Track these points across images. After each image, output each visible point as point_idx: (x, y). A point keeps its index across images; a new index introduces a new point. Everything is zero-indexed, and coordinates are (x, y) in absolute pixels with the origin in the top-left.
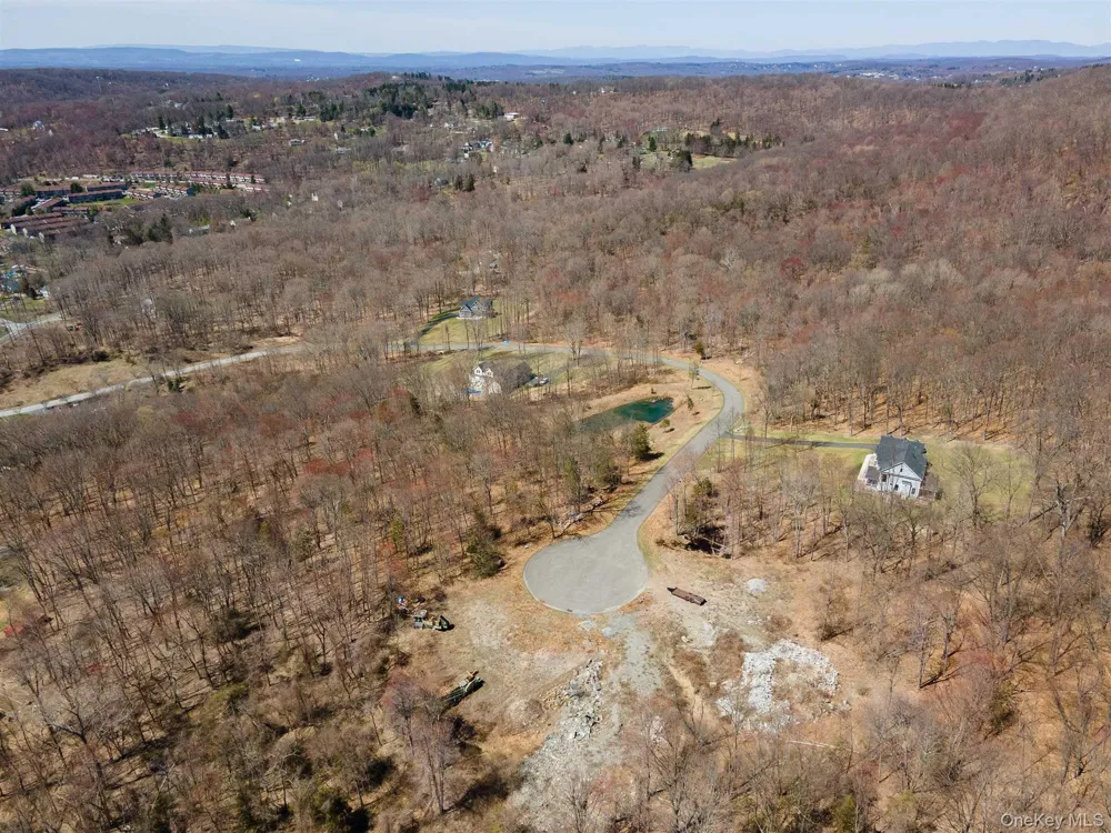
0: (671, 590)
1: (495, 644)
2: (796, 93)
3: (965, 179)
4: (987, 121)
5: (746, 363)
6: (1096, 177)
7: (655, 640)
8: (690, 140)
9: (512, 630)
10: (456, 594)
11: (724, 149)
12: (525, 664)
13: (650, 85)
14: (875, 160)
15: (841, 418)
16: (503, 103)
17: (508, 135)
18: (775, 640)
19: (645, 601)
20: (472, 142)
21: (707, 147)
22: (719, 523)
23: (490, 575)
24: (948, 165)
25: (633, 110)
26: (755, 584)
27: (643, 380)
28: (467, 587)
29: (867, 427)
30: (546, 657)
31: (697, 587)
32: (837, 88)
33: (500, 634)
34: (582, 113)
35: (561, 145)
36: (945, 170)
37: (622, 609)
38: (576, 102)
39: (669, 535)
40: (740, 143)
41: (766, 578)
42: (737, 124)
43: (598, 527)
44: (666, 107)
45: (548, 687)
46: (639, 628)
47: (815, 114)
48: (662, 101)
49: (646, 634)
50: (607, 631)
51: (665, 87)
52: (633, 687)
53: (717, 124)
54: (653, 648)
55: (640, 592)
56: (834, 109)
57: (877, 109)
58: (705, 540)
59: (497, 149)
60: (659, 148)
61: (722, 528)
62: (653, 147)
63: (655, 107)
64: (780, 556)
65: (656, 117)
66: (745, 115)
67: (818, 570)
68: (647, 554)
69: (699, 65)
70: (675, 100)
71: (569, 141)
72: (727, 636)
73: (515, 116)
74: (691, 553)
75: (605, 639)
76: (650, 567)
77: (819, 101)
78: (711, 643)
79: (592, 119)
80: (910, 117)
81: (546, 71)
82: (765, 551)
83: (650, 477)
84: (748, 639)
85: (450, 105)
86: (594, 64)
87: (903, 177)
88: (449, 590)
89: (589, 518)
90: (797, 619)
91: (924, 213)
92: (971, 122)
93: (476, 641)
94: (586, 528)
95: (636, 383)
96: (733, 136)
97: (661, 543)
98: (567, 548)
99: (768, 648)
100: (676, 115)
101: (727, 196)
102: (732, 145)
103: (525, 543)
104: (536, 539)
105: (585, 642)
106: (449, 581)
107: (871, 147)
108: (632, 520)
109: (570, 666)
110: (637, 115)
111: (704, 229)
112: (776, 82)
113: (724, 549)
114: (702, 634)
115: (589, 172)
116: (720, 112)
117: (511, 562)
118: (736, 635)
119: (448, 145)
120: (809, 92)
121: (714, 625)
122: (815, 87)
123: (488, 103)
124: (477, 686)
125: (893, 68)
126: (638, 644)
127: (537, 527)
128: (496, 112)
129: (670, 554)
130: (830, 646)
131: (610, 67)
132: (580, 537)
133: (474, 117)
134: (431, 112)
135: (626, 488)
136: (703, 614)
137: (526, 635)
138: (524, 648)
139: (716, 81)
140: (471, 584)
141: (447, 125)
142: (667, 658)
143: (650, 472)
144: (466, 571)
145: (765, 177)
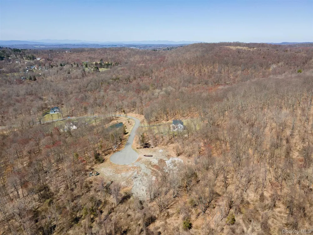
0: (145, 156)
1: (111, 174)
2: (120, 52)
3: (167, 70)
4: (166, 58)
5: (136, 113)
6: (191, 69)
7: (146, 165)
8: (96, 64)
9: (114, 171)
10: (96, 168)
11: (106, 66)
12: (120, 176)
13: (81, 50)
14: (145, 67)
15: (162, 120)
16: (34, 55)
17: (40, 64)
18: (170, 158)
19: (140, 159)
20: (28, 67)
21: (101, 66)
22: (148, 142)
23: (102, 162)
24: (162, 67)
25: (78, 57)
26: (161, 151)
27: (113, 120)
28: (98, 166)
29: (168, 120)
30: (124, 173)
31: (150, 154)
32: (129, 51)
33: (111, 172)
34: (62, 58)
35: (59, 67)
36: (162, 68)
37: (136, 161)
38: (59, 55)
39: (139, 146)
40: (110, 64)
41: (162, 149)
42: (107, 60)
43: (122, 148)
44: (87, 56)
45: (128, 178)
46: (141, 163)
47: (126, 57)
48: (85, 54)
49: (144, 164)
50: (135, 166)
51: (85, 51)
52: (146, 173)
53: (102, 60)
54: (146, 166)
55: (138, 157)
56: (130, 56)
57: (140, 55)
58: (147, 146)
59: (37, 68)
60: (88, 67)
61: (149, 143)
62: (86, 66)
63: (84, 56)
64: (163, 145)
65: (84, 58)
66: (108, 57)
67: (171, 146)
68: (136, 151)
69: (86, 45)
70: (89, 54)
71: (61, 65)
72: (160, 160)
73: (40, 59)
74: (145, 149)
75: (135, 167)
76: (138, 153)
77: (126, 54)
78: (157, 162)
79: (66, 60)
80: (148, 57)
81: (39, 46)
82: (159, 145)
83: (128, 137)
84: (164, 159)
85: (16, 56)
86: (54, 44)
87: (153, 70)
88: (93, 168)
89: (119, 147)
90: (171, 154)
91: (161, 77)
92: (163, 58)
93: (106, 175)
94: (120, 149)
95: (111, 121)
96: (107, 63)
97: (137, 148)
98: (117, 153)
99: (169, 160)
100: (90, 58)
101: (114, 77)
102: (108, 65)
103: (107, 155)
104: (109, 153)
105: (132, 169)
106: (93, 166)
107: (143, 64)
108: (129, 146)
109: (130, 174)
110: (79, 58)
111: (112, 85)
112: (114, 49)
113: (151, 147)
114: (155, 161)
115: (71, 73)
116: (102, 57)
117: (106, 159)
118: (162, 159)
119: (20, 68)
120: (123, 52)
121: (156, 159)
122: (124, 50)
123: (30, 55)
124: (112, 182)
125: (137, 46)
126: (143, 166)
127: (108, 151)
128: (33, 58)
129: (141, 150)
130: (179, 157)
131: (60, 45)
132: (119, 151)
133: (26, 59)
134: (10, 58)
135: (124, 140)
136: (153, 158)
137: (118, 171)
138: (118, 173)
139: (99, 49)
140: (98, 165)
141: (17, 62)
142: (150, 166)
143: (127, 136)
144: (96, 163)
145: (121, 72)
